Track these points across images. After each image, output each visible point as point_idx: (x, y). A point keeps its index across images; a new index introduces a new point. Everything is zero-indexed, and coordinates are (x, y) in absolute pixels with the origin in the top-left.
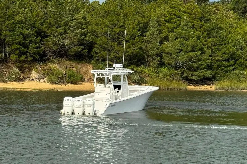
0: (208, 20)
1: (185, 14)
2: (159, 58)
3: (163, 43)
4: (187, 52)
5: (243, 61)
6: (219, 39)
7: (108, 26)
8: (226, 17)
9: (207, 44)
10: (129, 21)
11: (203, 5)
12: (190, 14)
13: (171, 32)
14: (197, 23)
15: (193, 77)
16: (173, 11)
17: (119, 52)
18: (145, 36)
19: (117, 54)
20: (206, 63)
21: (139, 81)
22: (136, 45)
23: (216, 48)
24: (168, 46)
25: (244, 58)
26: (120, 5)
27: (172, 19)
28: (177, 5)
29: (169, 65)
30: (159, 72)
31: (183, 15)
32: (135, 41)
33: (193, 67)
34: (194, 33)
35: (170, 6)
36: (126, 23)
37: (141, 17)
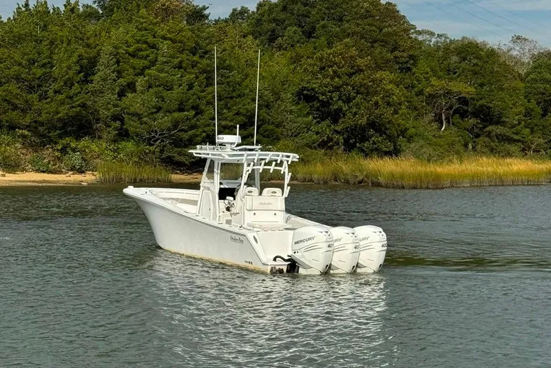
0: (206, 53)
1: (165, 42)
2: (118, 124)
3: (125, 96)
4: (170, 112)
5: (271, 127)
6: (226, 87)
7: (20, 64)
8: (240, 47)
9: (205, 97)
10: (60, 54)
11: (196, 24)
12: (174, 41)
13: (140, 74)
14: (187, 60)
15: (182, 157)
16: (143, 36)
17: (41, 113)
18: (91, 81)
19: (39, 115)
20: (204, 132)
21: (82, 166)
22: (75, 99)
23: (222, 105)
24: (134, 101)
25: (273, 123)
26: (42, 24)
27: (141, 50)
28: (150, 25)
29: (137, 136)
30: (118, 148)
31: (162, 43)
32: (72, 92)
33: (181, 140)
34: (181, 77)
35: (137, 27)
36: (55, 57)
37: (84, 47)
